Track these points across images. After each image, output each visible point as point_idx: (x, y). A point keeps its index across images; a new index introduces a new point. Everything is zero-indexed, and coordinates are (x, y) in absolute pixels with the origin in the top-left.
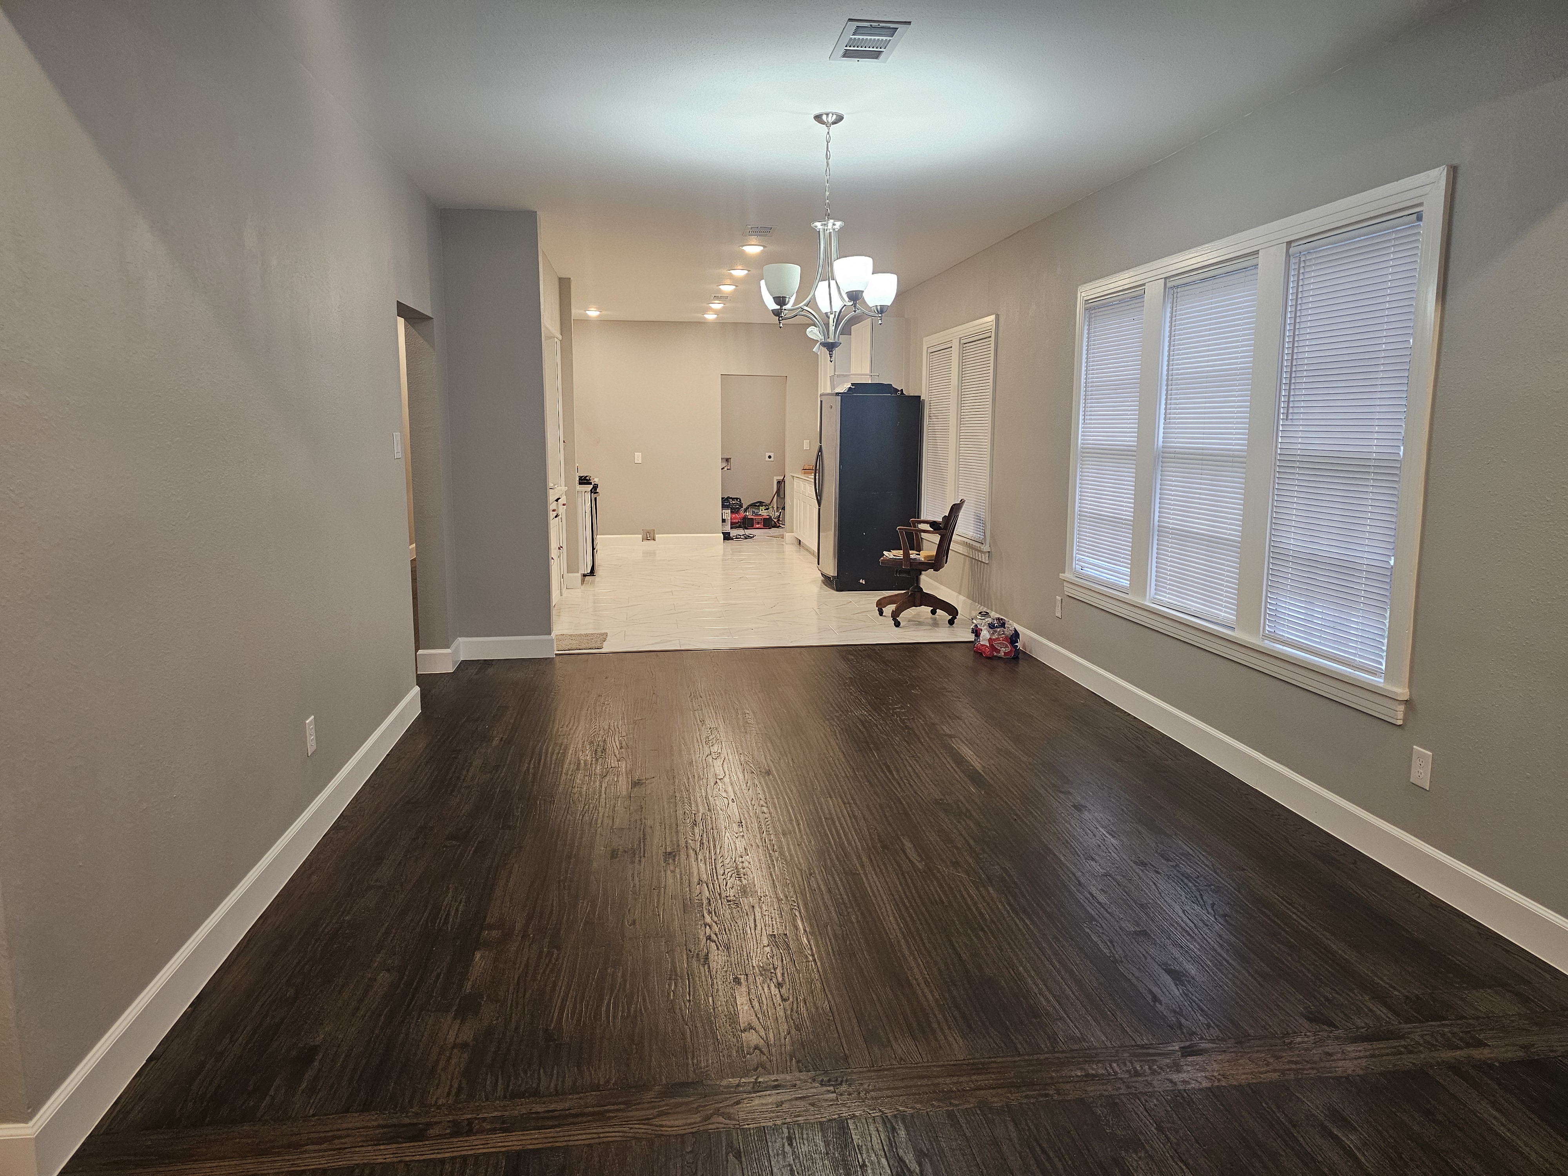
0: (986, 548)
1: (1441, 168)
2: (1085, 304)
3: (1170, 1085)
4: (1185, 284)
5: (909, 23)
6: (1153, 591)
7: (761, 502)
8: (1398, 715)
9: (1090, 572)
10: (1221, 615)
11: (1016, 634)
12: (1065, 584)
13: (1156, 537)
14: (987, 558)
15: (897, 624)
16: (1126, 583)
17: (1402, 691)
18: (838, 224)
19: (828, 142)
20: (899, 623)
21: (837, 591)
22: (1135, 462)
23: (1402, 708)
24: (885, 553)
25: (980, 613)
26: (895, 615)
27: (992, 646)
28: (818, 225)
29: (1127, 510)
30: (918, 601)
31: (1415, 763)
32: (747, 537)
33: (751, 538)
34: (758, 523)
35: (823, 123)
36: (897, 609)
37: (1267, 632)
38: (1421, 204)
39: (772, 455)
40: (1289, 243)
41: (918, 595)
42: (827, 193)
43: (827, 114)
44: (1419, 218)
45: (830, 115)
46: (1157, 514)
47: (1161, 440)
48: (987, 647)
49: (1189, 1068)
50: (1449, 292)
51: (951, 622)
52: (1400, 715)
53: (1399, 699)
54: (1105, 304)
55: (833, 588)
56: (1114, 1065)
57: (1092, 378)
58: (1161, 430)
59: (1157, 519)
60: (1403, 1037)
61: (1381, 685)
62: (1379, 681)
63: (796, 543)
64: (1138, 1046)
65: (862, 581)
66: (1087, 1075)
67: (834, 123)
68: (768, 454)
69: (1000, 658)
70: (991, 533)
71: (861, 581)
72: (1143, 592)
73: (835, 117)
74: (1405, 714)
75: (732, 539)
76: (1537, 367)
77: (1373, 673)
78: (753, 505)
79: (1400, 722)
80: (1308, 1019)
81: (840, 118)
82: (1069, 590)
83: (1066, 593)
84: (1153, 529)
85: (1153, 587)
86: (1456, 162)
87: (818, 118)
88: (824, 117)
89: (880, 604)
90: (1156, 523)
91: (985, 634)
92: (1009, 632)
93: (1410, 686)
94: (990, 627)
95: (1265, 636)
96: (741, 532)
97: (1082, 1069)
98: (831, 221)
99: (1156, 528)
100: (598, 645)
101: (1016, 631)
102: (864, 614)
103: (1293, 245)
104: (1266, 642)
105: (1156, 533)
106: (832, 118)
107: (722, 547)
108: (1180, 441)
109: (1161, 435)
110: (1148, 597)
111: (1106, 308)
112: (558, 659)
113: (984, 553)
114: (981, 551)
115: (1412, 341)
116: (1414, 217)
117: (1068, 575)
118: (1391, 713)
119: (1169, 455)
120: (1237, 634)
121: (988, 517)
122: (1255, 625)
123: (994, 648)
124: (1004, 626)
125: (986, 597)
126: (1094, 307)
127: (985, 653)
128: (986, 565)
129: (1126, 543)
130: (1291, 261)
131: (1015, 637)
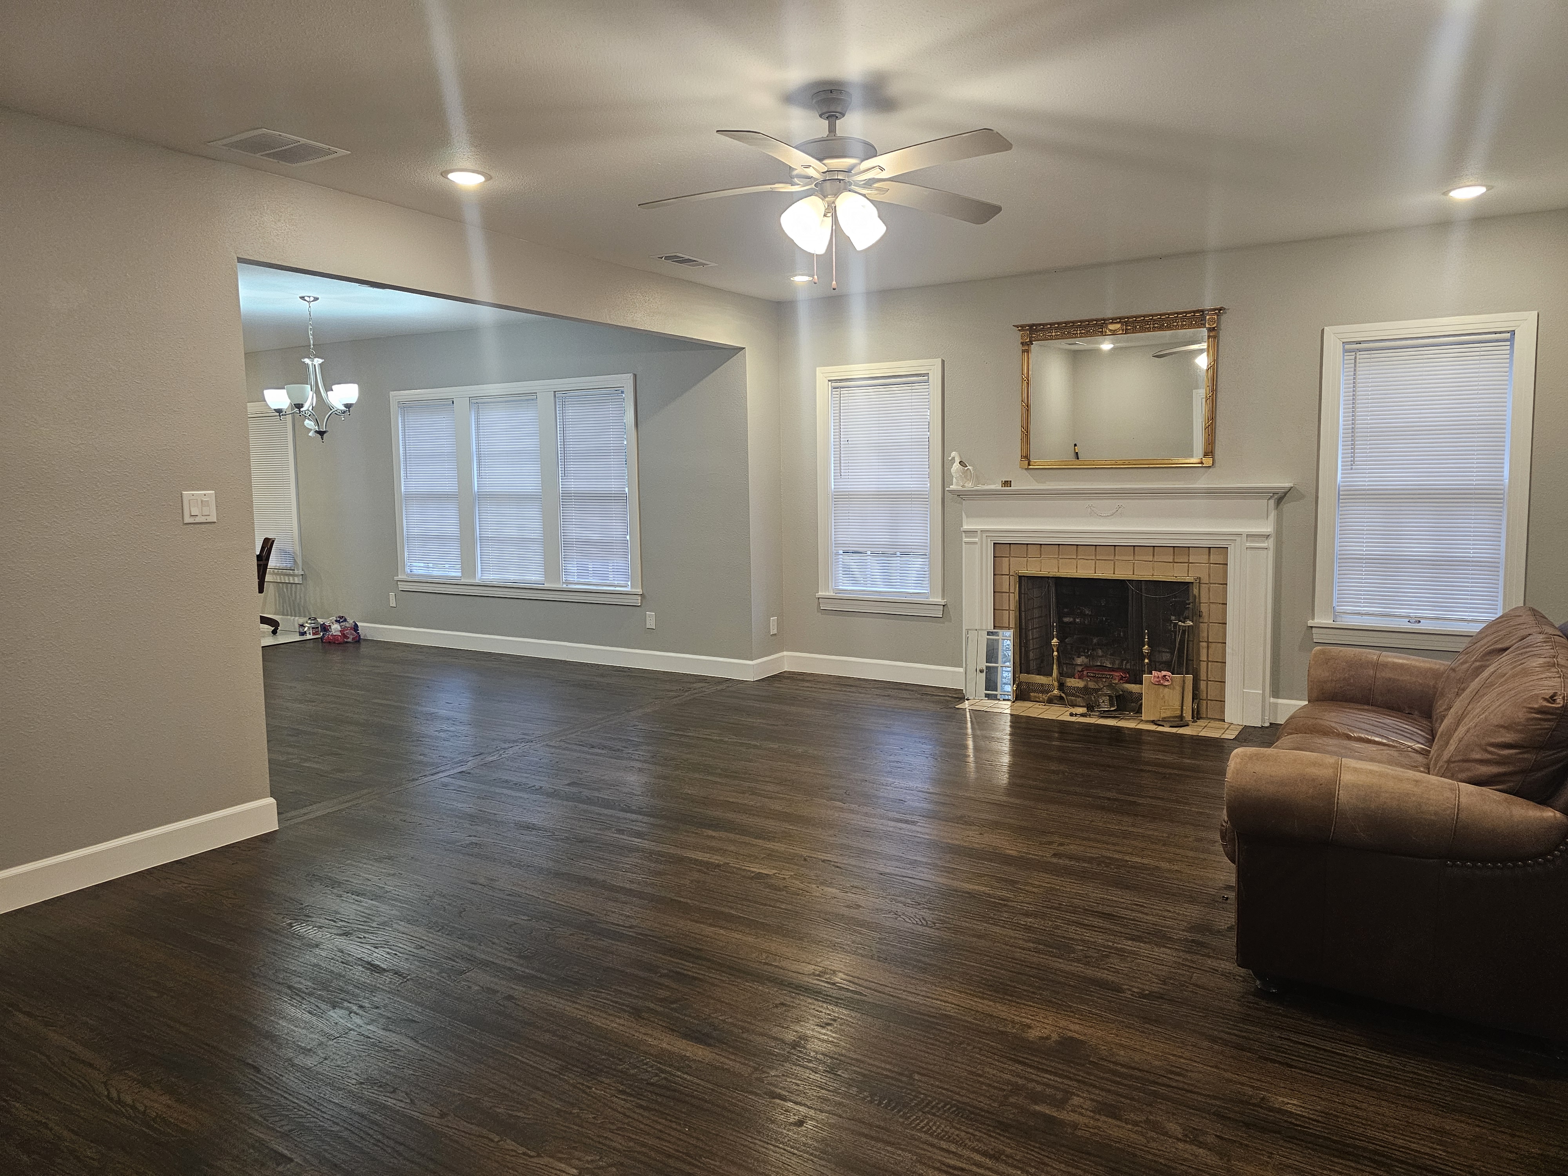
0: (299, 572)
1: (631, 374)
2: (397, 405)
4: (484, 403)
6: (480, 574)
9: (420, 573)
10: (533, 578)
12: (399, 583)
13: (479, 544)
14: (300, 580)
16: (459, 574)
17: (640, 591)
18: (320, 361)
19: (310, 313)
22: (457, 502)
23: (640, 598)
28: (307, 361)
29: (453, 529)
31: (648, 619)
35: (305, 301)
37: (565, 581)
38: (622, 387)
42: (311, 342)
43: (309, 296)
44: (622, 392)
45: (311, 297)
46: (478, 530)
47: (476, 488)
48: (339, 636)
50: (639, 425)
51: (274, 632)
52: (639, 601)
53: (639, 594)
54: (417, 405)
57: (409, 450)
58: (476, 483)
59: (478, 533)
61: (630, 591)
62: (628, 589)
67: (313, 301)
69: (349, 642)
70: (302, 560)
72: (473, 575)
74: (641, 600)
77: (625, 587)
79: (639, 604)
81: (316, 299)
82: (402, 586)
83: (400, 589)
84: (476, 539)
85: (479, 571)
86: (635, 373)
87: (302, 298)
88: (306, 298)
90: (478, 535)
91: (335, 629)
92: (350, 624)
93: (642, 588)
94: (336, 623)
95: (564, 583)
98: (316, 359)
101: (355, 623)
103: (556, 393)
104: (566, 586)
105: (478, 541)
106: (312, 299)
108: (490, 488)
109: (476, 485)
110: (476, 578)
111: (414, 408)
113: (297, 576)
114: (294, 575)
115: (625, 443)
116: (620, 392)
117: (401, 577)
118: (635, 601)
119: (482, 497)
120: (547, 585)
121: (297, 548)
122: (558, 579)
123: (345, 636)
124: (345, 620)
125: (302, 609)
126: (405, 407)
127: (338, 640)
128: (298, 586)
129: (454, 551)
130: (557, 400)
131: (356, 628)
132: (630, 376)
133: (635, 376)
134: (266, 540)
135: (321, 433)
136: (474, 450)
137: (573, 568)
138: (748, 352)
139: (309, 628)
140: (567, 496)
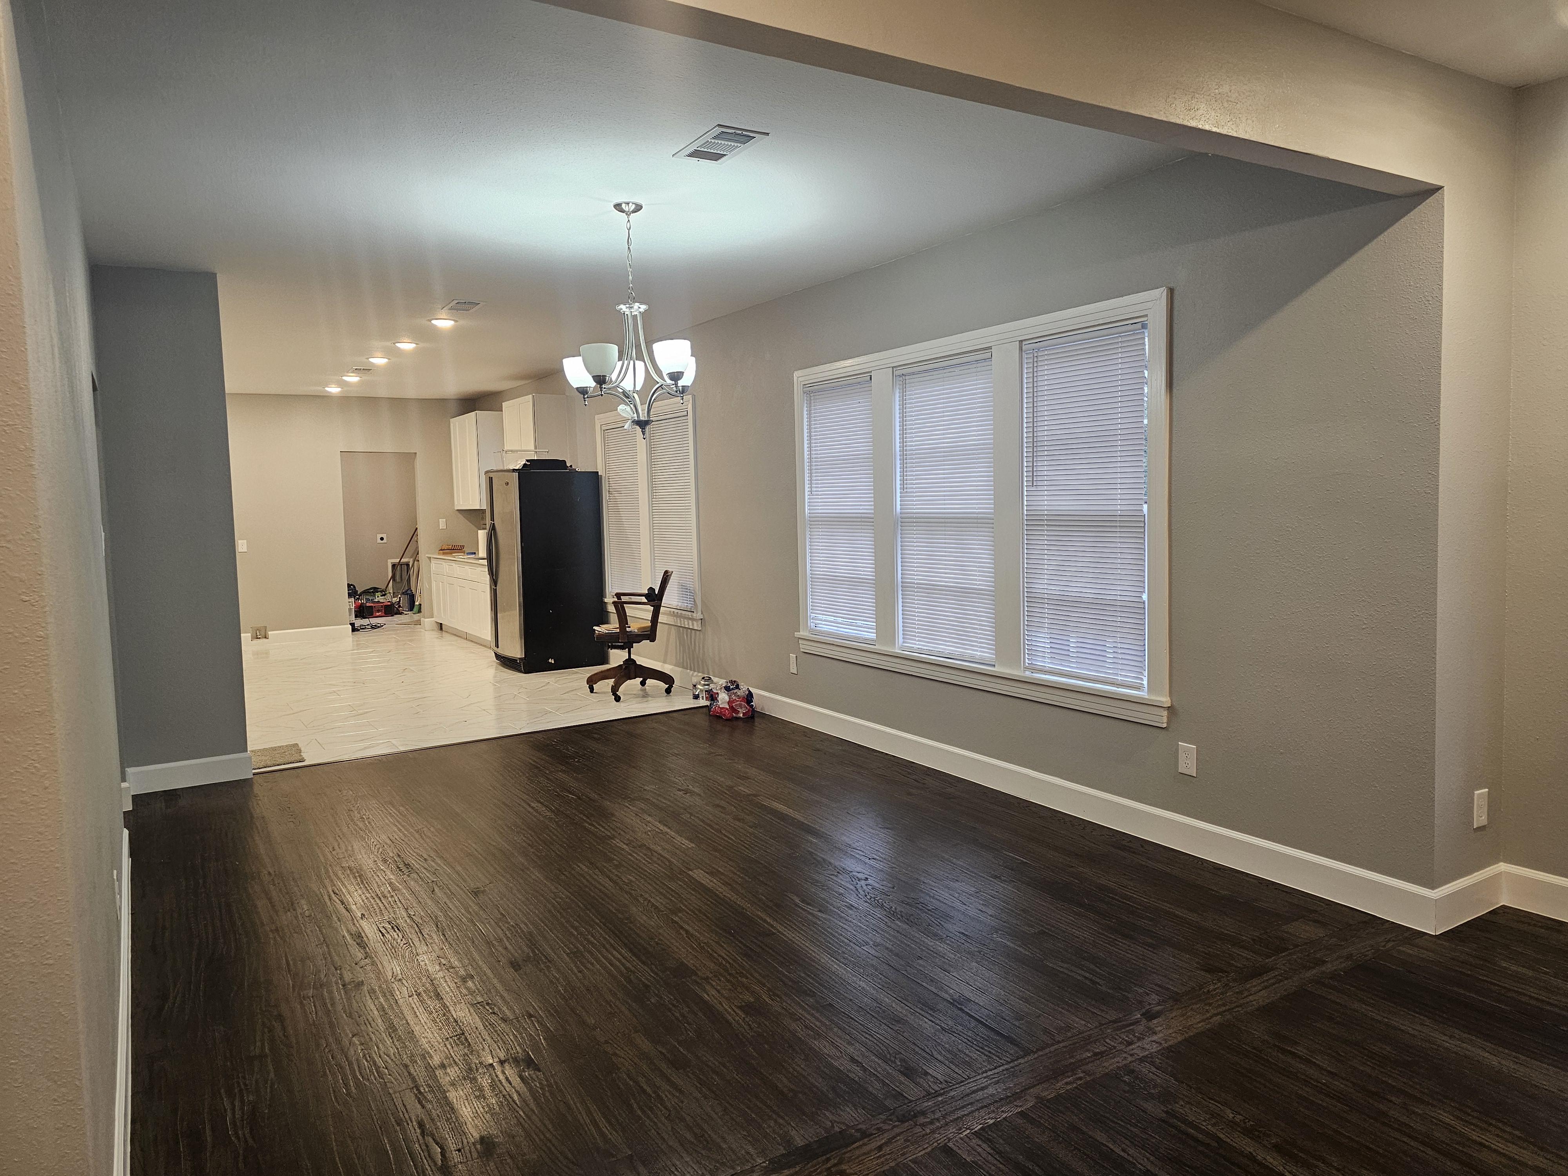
0: (698, 615)
1: (1162, 289)
2: (803, 388)
3: (1157, 1045)
4: (913, 374)
5: (768, 134)
6: (901, 640)
7: (375, 588)
8: (1162, 719)
9: (825, 628)
10: (977, 655)
11: (750, 695)
12: (800, 642)
13: (901, 592)
14: (700, 626)
15: (618, 699)
16: (873, 636)
17: (1165, 700)
18: (643, 307)
19: (629, 230)
20: (620, 698)
21: (525, 673)
22: (873, 528)
23: (1165, 713)
24: (595, 628)
25: (703, 678)
26: (614, 690)
27: (732, 708)
28: (623, 308)
29: (866, 568)
30: (633, 675)
31: (1182, 756)
32: (374, 627)
33: (379, 627)
34: (378, 611)
35: (622, 211)
36: (615, 682)
37: (1027, 665)
38: (1146, 316)
39: (384, 536)
40: (1021, 341)
41: (633, 667)
42: (630, 277)
43: (628, 204)
44: (1144, 326)
45: (630, 204)
46: (900, 571)
47: (898, 507)
48: (727, 709)
49: (1159, 1028)
50: (1175, 385)
51: (668, 691)
52: (1165, 720)
53: (1165, 706)
54: (827, 388)
55: (521, 672)
56: (1107, 1040)
57: (816, 454)
58: (899, 499)
59: (900, 576)
60: (1272, 969)
61: (1147, 697)
62: (1143, 694)
63: (436, 627)
64: (1110, 1022)
65: (552, 661)
66: (1096, 1054)
67: (634, 211)
68: (379, 536)
69: (740, 718)
70: (702, 601)
71: (550, 661)
72: (892, 641)
73: (634, 206)
74: (1168, 718)
75: (358, 630)
76: (1256, 441)
77: (1138, 688)
78: (366, 592)
79: (1165, 725)
80: (1206, 971)
81: (638, 208)
82: (804, 647)
83: (802, 650)
84: (897, 586)
85: (901, 636)
86: (1171, 285)
87: (618, 207)
88: (623, 206)
89: (590, 682)
90: (900, 580)
91: (723, 698)
92: (742, 692)
93: (1170, 696)
94: (726, 690)
95: (1026, 668)
96: (365, 622)
97: (1088, 1050)
98: (637, 304)
99: (900, 584)
100: (298, 758)
101: (750, 691)
102: (573, 693)
103: (1024, 343)
104: (1027, 673)
105: (900, 588)
106: (632, 207)
107: (351, 639)
108: (918, 507)
109: (898, 503)
110: (897, 646)
111: (824, 392)
112: (257, 777)
113: (696, 620)
114: (692, 619)
115: (1146, 421)
116: (1139, 326)
117: (803, 633)
118: (1157, 718)
119: (907, 521)
120: (999, 670)
121: (697, 586)
122: (1015, 660)
123: (733, 710)
124: (737, 687)
125: (700, 662)
126: (813, 391)
127: (725, 715)
128: (698, 632)
129: (867, 599)
130: (1024, 356)
131: (749, 697)
132: (1160, 295)
133: (1171, 292)
134: (666, 572)
135: (642, 424)
136: (898, 449)
137: (1042, 640)
138: (1449, 197)
139: (701, 691)
140: (1035, 521)
